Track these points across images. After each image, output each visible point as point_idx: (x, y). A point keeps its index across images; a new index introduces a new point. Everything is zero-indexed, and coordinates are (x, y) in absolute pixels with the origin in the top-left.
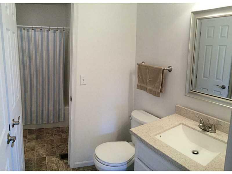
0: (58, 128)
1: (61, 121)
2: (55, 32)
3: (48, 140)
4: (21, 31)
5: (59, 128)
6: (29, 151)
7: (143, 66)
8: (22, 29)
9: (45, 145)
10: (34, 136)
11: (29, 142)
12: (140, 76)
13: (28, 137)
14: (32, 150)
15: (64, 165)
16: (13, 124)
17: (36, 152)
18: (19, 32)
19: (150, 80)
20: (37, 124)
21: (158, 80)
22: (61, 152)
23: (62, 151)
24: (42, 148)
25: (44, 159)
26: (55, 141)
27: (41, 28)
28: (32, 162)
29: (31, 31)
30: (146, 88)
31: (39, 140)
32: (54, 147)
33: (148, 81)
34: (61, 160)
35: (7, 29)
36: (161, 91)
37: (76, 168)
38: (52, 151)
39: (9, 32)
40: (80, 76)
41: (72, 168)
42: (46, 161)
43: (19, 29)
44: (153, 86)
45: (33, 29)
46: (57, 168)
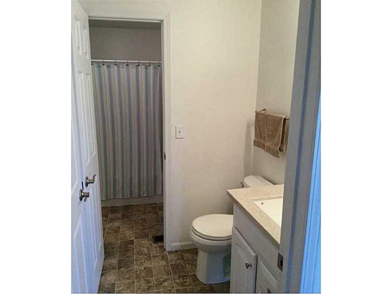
0: (154, 204)
1: (158, 193)
2: (146, 68)
3: (139, 220)
4: (99, 67)
5: (156, 204)
6: (110, 233)
7: (264, 115)
8: (101, 65)
9: (133, 226)
10: (119, 215)
11: (111, 222)
12: (258, 129)
13: (110, 216)
14: (116, 232)
15: (158, 249)
16: (87, 182)
17: (121, 234)
18: (96, 69)
19: (268, 133)
20: (123, 198)
21: (278, 135)
22: (155, 234)
23: (158, 233)
24: (129, 229)
25: (132, 242)
26: (147, 219)
27: (128, 62)
28: (114, 246)
29: (114, 67)
30: (264, 145)
31: (125, 219)
32: (146, 227)
33: (266, 135)
34: (155, 243)
35: (79, 72)
36: (281, 150)
37: (172, 251)
38: (144, 232)
39: (82, 74)
40: (176, 127)
41: (168, 251)
42: (133, 244)
43: (97, 65)
44: (272, 143)
45: (116, 65)
46: (148, 252)
